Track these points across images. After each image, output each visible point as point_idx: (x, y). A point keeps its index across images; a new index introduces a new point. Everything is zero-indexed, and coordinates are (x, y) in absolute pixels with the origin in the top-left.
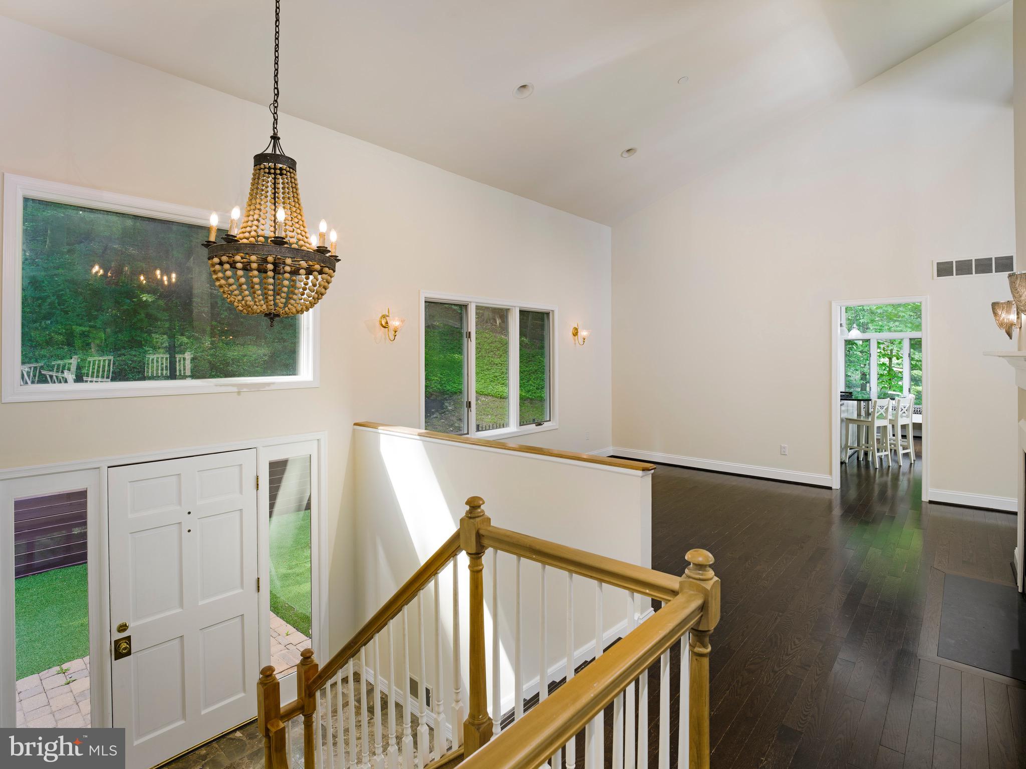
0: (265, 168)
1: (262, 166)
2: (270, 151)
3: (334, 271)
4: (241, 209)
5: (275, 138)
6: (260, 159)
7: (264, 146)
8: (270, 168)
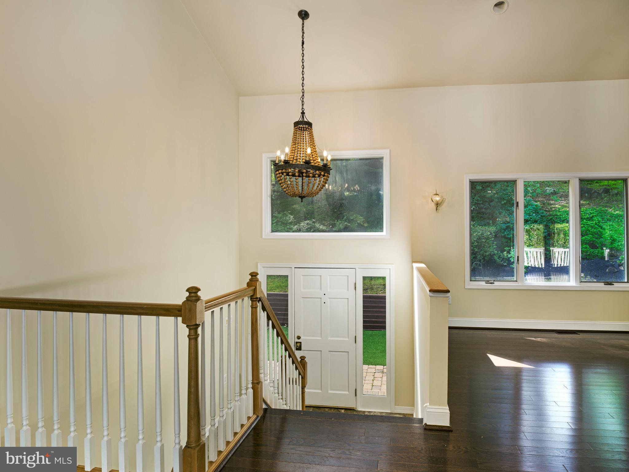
0: (299, 127)
1: (298, 127)
2: (301, 119)
3: (330, 174)
4: (289, 148)
5: (303, 113)
6: (296, 124)
7: (298, 118)
8: (301, 128)
